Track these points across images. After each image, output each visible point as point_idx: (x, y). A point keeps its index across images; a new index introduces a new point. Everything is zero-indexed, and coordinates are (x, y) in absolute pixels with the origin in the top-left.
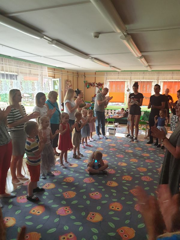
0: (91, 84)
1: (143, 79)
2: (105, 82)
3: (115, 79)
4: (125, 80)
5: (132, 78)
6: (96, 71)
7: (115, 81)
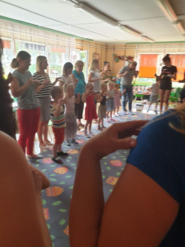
0: (120, 58)
1: (179, 52)
2: (135, 55)
3: (147, 52)
4: (158, 53)
5: (166, 51)
6: (127, 43)
7: (146, 55)
